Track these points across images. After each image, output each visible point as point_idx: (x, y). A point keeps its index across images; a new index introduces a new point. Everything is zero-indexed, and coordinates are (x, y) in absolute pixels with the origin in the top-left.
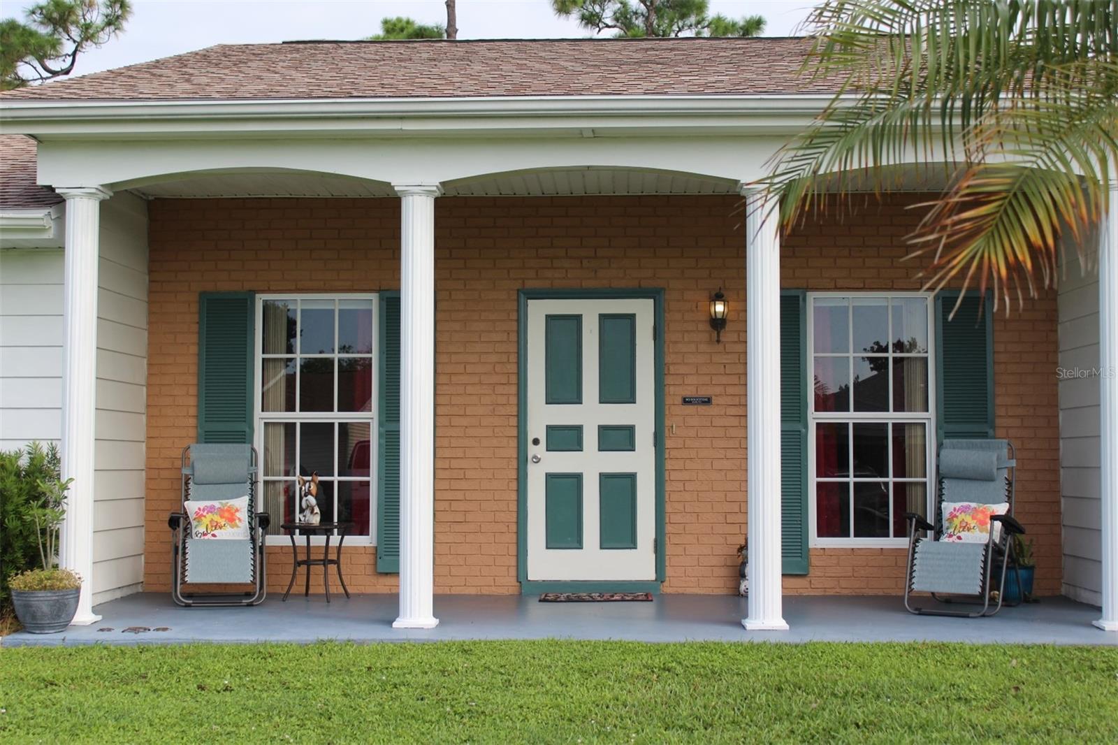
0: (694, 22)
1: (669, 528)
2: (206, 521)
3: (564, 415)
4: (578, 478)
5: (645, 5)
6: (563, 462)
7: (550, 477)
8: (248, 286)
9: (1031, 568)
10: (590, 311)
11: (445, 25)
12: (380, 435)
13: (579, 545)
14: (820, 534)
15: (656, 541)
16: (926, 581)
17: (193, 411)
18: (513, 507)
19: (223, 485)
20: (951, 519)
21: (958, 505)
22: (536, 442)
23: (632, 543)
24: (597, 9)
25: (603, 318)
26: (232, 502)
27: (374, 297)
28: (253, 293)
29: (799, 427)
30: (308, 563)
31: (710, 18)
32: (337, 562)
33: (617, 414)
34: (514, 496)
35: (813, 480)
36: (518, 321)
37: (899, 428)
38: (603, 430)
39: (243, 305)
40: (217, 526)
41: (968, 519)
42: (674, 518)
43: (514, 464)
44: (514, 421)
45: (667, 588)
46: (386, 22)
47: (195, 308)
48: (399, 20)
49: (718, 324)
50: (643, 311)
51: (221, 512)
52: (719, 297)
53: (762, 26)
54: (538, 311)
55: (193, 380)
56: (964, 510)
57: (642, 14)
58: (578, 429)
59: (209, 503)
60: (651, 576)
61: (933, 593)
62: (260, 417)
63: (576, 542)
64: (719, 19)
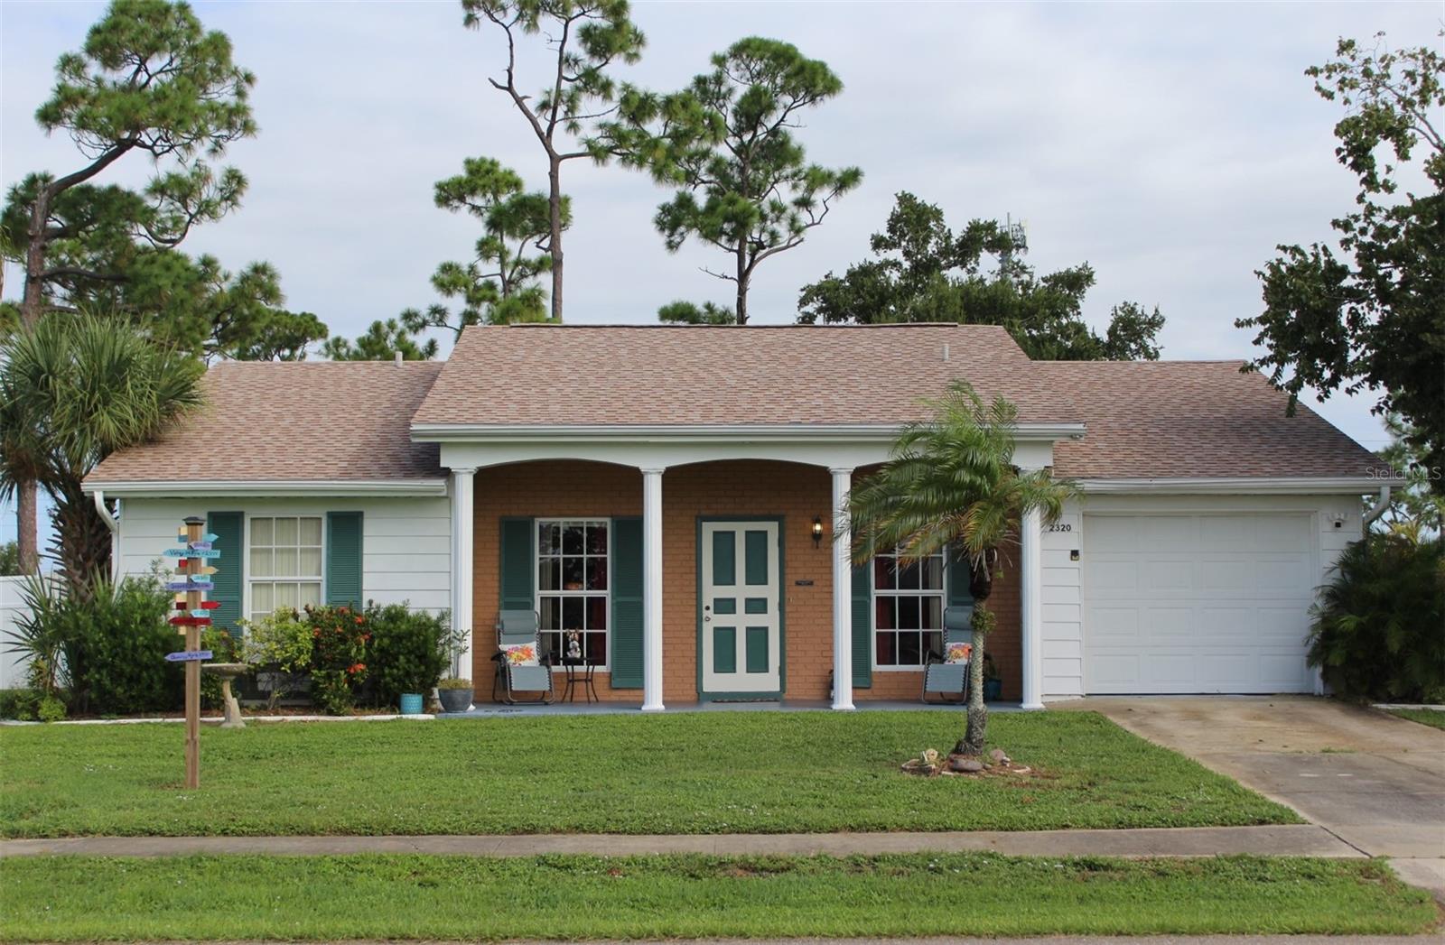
0: (790, 174)
1: (788, 660)
2: (514, 656)
3: (725, 592)
4: (733, 630)
5: (741, 158)
6: (724, 620)
7: (716, 630)
8: (529, 513)
9: (999, 681)
10: (740, 529)
11: (547, 194)
12: (612, 604)
13: (734, 671)
14: (878, 663)
15: (780, 668)
16: (933, 686)
17: (496, 590)
18: (694, 648)
19: (523, 635)
20: (950, 653)
21: (954, 644)
22: (708, 608)
23: (766, 670)
24: (693, 166)
25: (748, 533)
26: (528, 645)
27: (608, 521)
28: (533, 517)
29: (865, 599)
30: (573, 681)
31: (806, 170)
32: (591, 680)
33: (756, 591)
34: (694, 641)
35: (874, 631)
36: (697, 535)
37: (926, 600)
38: (748, 601)
39: (526, 526)
40: (521, 659)
41: (960, 652)
42: (792, 654)
43: (694, 622)
44: (694, 596)
45: (786, 696)
46: (468, 162)
47: (497, 526)
48: (483, 160)
49: (817, 537)
50: (772, 528)
51: (522, 650)
52: (817, 521)
53: (860, 177)
54: (709, 529)
55: (496, 571)
56: (957, 647)
57: (737, 165)
58: (733, 601)
59: (515, 646)
60: (778, 689)
61: (941, 693)
62: (538, 594)
63: (732, 668)
64: (814, 169)
